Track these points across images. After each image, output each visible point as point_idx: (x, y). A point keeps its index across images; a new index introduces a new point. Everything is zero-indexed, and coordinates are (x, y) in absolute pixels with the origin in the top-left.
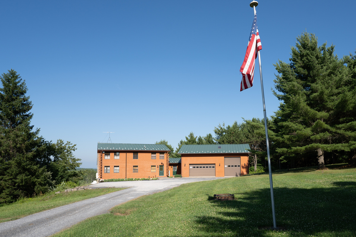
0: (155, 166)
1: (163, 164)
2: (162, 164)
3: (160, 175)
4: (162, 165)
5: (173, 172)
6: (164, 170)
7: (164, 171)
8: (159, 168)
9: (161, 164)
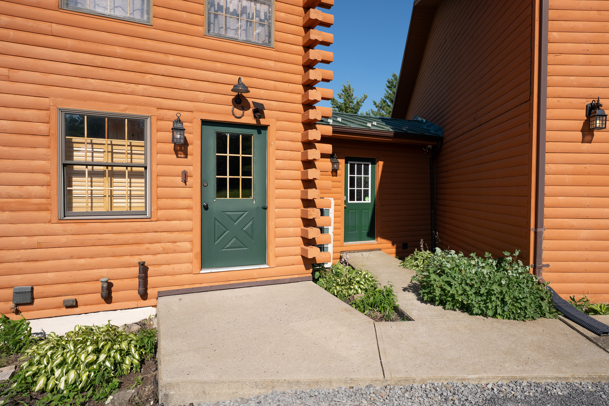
0: (136, 129)
1: (259, 111)
2: (240, 101)
3: (207, 258)
4: (248, 118)
5: (348, 208)
6: (272, 192)
7: (272, 203)
8: (193, 163)
9: (225, 112)
